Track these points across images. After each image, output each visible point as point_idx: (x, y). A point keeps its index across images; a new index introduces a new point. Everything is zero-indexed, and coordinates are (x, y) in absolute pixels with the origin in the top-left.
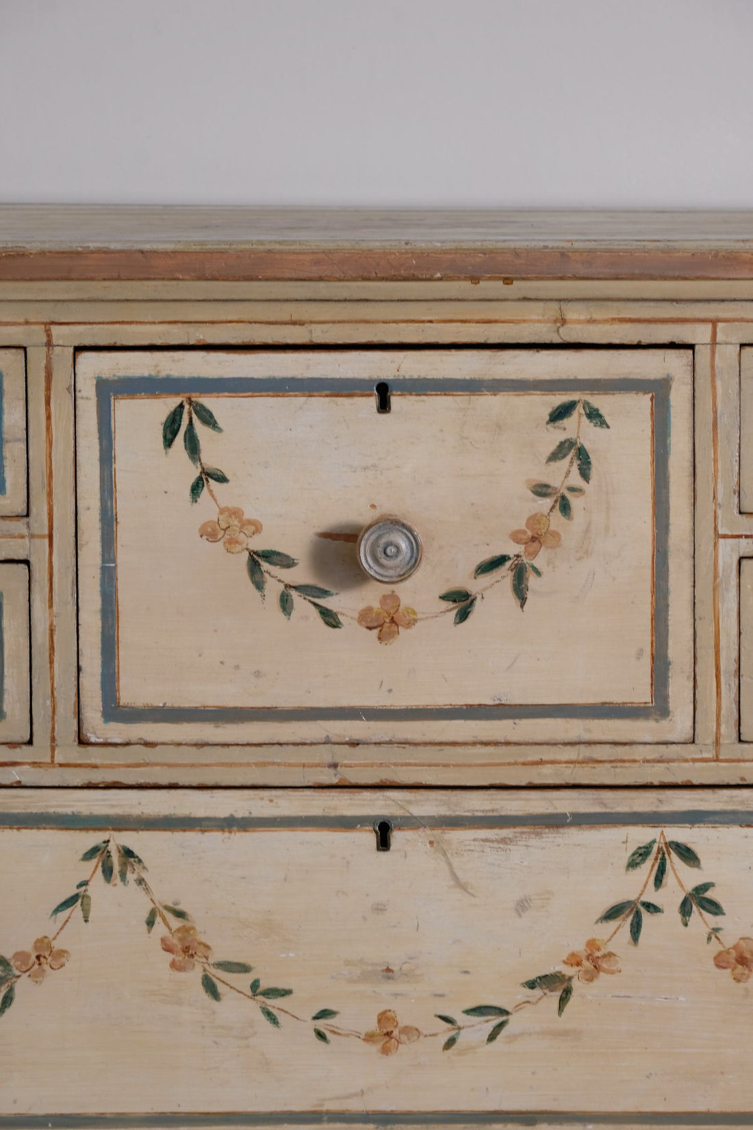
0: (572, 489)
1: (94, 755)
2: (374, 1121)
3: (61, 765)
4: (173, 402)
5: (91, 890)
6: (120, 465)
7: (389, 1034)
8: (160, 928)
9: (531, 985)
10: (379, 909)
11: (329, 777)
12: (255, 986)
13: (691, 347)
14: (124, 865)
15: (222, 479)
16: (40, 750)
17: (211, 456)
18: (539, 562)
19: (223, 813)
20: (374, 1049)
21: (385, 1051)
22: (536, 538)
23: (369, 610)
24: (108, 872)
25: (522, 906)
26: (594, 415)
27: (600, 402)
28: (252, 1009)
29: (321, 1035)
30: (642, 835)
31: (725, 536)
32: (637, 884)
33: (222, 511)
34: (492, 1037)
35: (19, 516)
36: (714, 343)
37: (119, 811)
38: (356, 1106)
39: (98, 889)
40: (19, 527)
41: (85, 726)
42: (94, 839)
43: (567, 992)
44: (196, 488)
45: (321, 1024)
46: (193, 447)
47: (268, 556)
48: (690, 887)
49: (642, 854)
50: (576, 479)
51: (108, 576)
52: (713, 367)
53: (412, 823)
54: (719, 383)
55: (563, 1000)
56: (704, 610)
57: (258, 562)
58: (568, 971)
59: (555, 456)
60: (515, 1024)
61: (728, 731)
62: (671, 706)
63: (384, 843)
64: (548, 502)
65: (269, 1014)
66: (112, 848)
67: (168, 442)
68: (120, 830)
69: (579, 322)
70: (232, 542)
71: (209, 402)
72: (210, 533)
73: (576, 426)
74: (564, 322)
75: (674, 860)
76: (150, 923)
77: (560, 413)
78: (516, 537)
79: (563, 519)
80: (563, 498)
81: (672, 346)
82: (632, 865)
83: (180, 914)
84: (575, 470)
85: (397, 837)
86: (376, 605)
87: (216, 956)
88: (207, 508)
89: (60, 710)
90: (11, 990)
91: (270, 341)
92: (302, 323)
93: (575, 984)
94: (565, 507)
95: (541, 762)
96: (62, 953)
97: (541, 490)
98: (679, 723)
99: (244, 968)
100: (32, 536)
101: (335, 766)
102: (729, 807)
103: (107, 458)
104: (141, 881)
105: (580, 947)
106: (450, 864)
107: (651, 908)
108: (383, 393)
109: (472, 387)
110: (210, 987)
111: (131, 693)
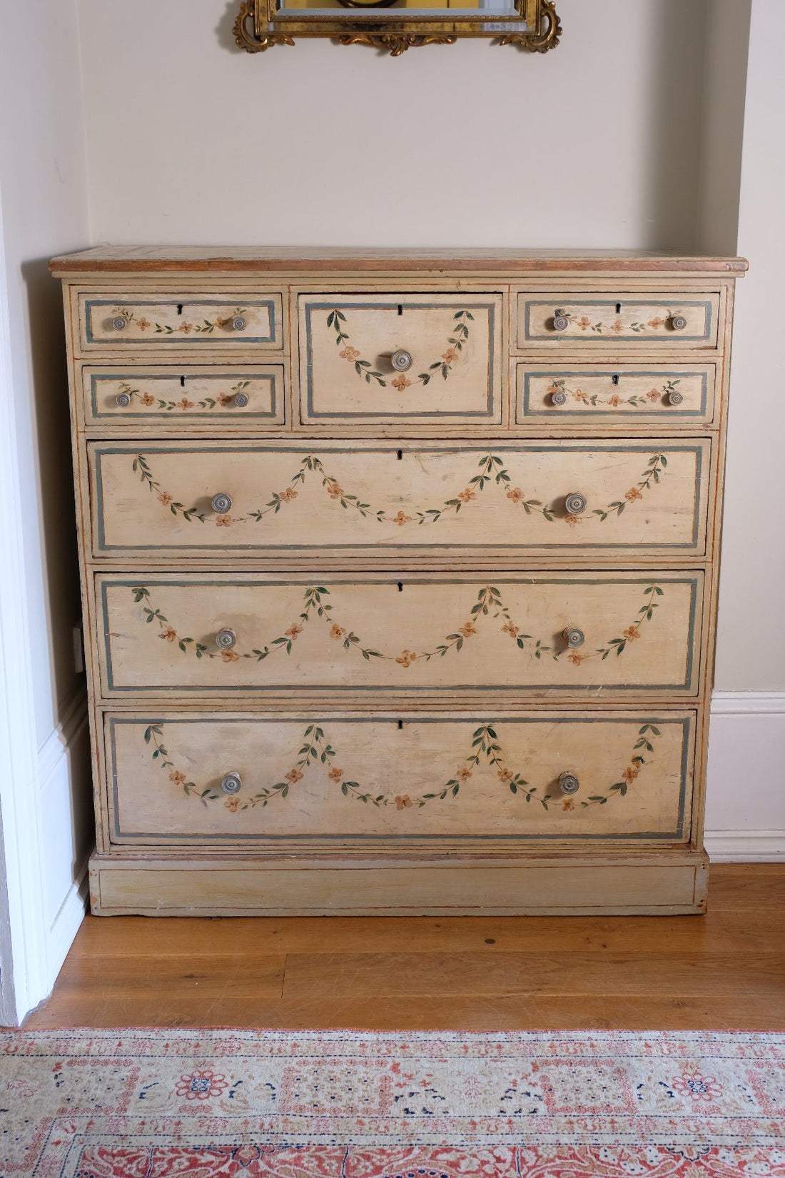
0: (462, 341)
1: (305, 428)
2: (397, 547)
3: (295, 432)
4: (331, 311)
5: (305, 472)
6: (313, 332)
7: (401, 519)
8: (327, 484)
9: (448, 503)
10: (398, 478)
11: (382, 435)
12: (358, 503)
13: (502, 293)
14: (315, 464)
15: (347, 337)
16: (287, 427)
17: (343, 329)
18: (450, 365)
19: (347, 447)
20: (396, 524)
21: (400, 524)
22: (450, 357)
23: (395, 380)
24: (310, 466)
25: (445, 478)
26: (469, 316)
27: (472, 312)
28: (357, 511)
29: (379, 519)
30: (484, 454)
31: (512, 356)
32: (482, 471)
33: (347, 348)
34: (435, 520)
35: (280, 350)
36: (509, 292)
37: (314, 447)
38: (391, 542)
39: (307, 472)
40: (280, 353)
41: (302, 418)
42: (305, 455)
43: (459, 505)
44: (338, 340)
45: (379, 516)
46: (337, 326)
47: (362, 362)
48: (499, 472)
49: (484, 460)
50: (463, 337)
51: (310, 369)
52: (509, 300)
53: (409, 450)
54: (510, 305)
55: (458, 508)
56: (505, 380)
57: (359, 364)
58: (460, 499)
59: (456, 330)
60: (442, 515)
61: (512, 420)
62: (494, 412)
63: (400, 457)
64: (454, 345)
65: (362, 512)
66: (311, 458)
67: (329, 325)
68: (314, 453)
69: (464, 285)
70: (350, 358)
71: (342, 311)
72: (343, 355)
73: (463, 319)
74: (460, 284)
75: (494, 462)
76: (324, 483)
77: (458, 315)
78: (443, 356)
79: (459, 351)
80: (459, 343)
81: (495, 293)
82: (481, 464)
83: (334, 480)
84: (463, 334)
85: (404, 455)
86: (397, 379)
87: (345, 494)
88: (342, 347)
89: (294, 413)
90: (279, 505)
91: (362, 291)
92: (373, 285)
93: (462, 503)
94: (460, 347)
95: (451, 431)
96: (295, 492)
97: (452, 341)
98: (496, 418)
99: (355, 498)
100: (284, 356)
101: (384, 432)
102: (513, 446)
103: (309, 330)
104: (321, 469)
105: (463, 491)
106: (421, 464)
107: (486, 478)
108: (400, 309)
109: (429, 306)
110: (344, 504)
111: (318, 408)
